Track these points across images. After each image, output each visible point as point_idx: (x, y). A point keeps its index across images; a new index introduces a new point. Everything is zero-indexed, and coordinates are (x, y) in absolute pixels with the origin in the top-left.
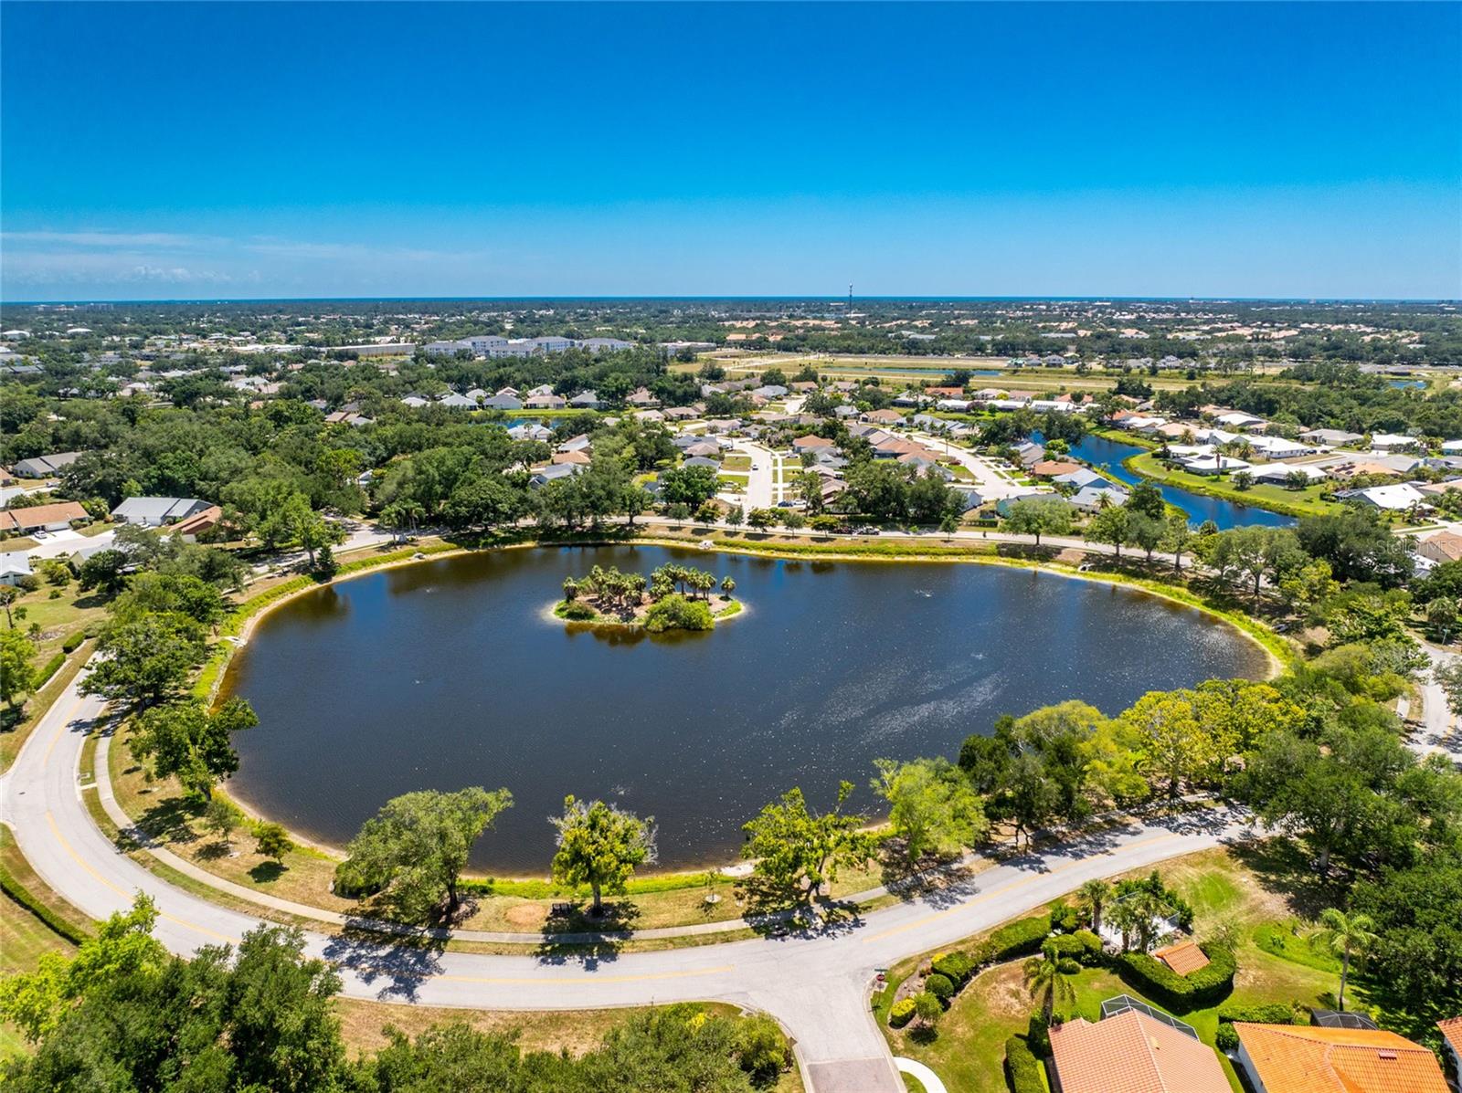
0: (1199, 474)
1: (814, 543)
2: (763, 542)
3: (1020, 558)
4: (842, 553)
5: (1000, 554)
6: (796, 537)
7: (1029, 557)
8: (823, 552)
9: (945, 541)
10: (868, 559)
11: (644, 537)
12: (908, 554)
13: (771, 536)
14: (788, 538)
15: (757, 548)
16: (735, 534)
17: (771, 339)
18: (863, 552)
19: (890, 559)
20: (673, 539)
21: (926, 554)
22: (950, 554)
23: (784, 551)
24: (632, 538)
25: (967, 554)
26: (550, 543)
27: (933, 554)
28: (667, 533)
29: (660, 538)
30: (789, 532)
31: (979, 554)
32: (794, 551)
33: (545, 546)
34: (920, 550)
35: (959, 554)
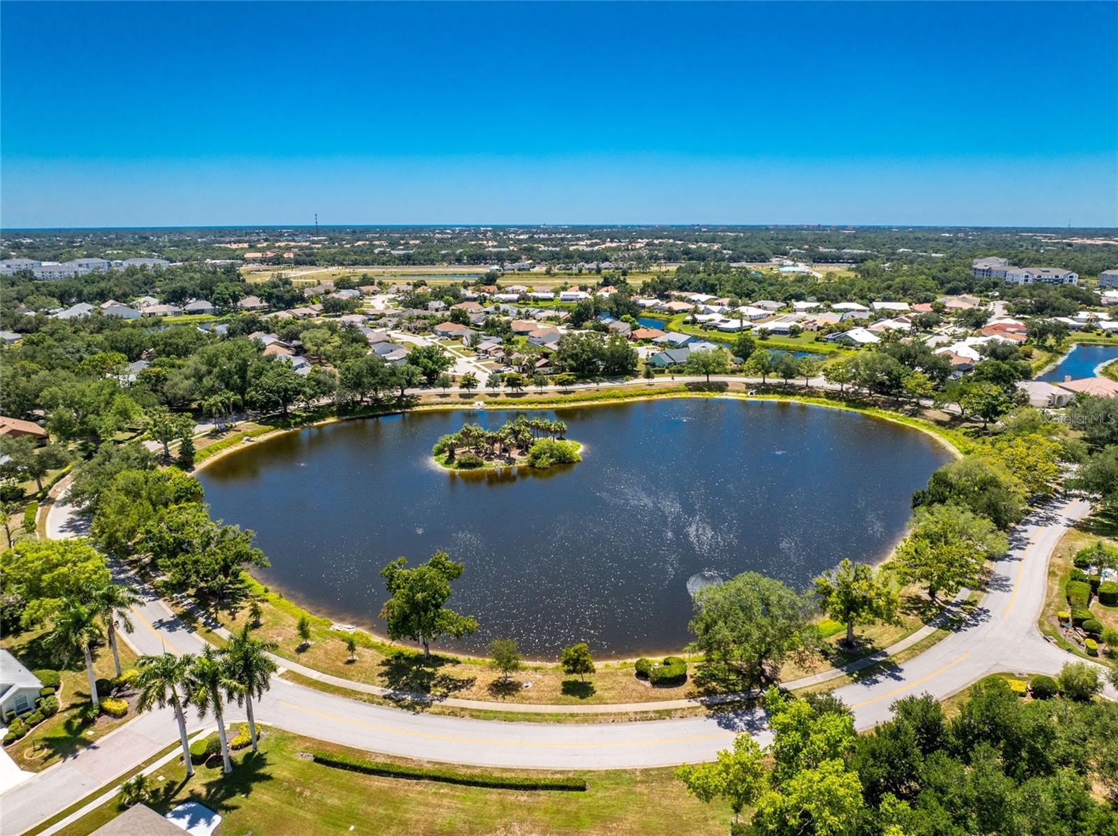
0: (729, 332)
1: (562, 396)
2: (523, 399)
3: (704, 391)
4: (587, 400)
5: (690, 390)
6: (545, 393)
7: (710, 390)
8: (574, 401)
9: (650, 385)
10: (606, 402)
11: (423, 405)
12: (632, 396)
13: (527, 394)
14: (541, 393)
15: (522, 403)
16: (497, 395)
17: (286, 256)
18: (601, 398)
19: (622, 401)
20: (448, 404)
21: (643, 395)
22: (658, 393)
23: (545, 403)
24: (413, 406)
25: (668, 392)
26: (348, 417)
27: (649, 394)
28: (440, 400)
29: (437, 404)
30: (539, 389)
31: (676, 391)
32: (552, 402)
33: (347, 420)
34: (639, 393)
35: (665, 393)
